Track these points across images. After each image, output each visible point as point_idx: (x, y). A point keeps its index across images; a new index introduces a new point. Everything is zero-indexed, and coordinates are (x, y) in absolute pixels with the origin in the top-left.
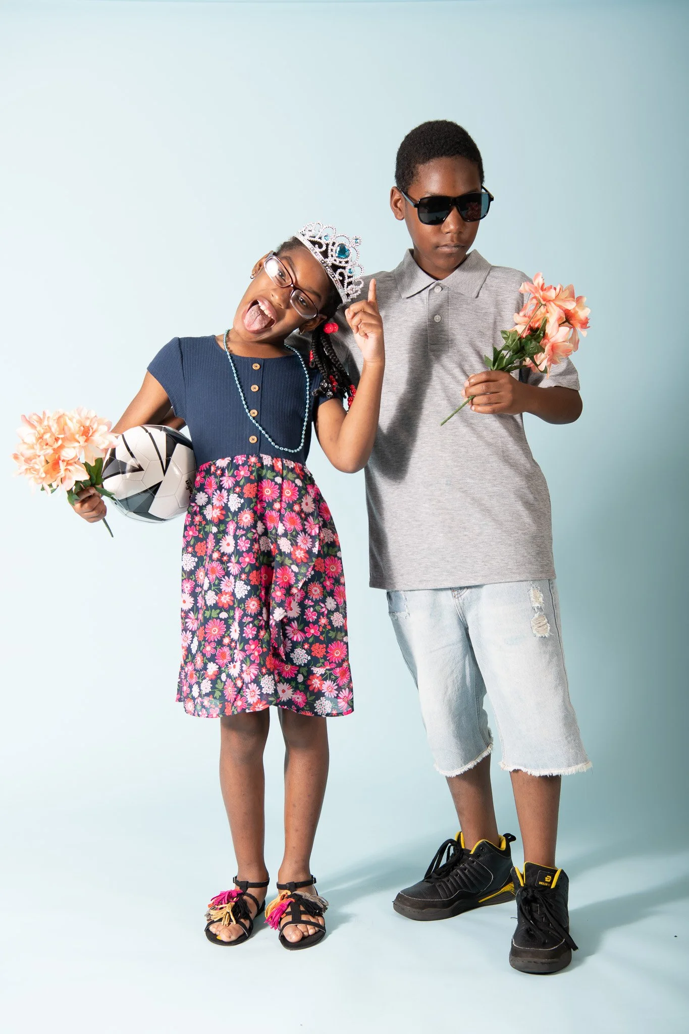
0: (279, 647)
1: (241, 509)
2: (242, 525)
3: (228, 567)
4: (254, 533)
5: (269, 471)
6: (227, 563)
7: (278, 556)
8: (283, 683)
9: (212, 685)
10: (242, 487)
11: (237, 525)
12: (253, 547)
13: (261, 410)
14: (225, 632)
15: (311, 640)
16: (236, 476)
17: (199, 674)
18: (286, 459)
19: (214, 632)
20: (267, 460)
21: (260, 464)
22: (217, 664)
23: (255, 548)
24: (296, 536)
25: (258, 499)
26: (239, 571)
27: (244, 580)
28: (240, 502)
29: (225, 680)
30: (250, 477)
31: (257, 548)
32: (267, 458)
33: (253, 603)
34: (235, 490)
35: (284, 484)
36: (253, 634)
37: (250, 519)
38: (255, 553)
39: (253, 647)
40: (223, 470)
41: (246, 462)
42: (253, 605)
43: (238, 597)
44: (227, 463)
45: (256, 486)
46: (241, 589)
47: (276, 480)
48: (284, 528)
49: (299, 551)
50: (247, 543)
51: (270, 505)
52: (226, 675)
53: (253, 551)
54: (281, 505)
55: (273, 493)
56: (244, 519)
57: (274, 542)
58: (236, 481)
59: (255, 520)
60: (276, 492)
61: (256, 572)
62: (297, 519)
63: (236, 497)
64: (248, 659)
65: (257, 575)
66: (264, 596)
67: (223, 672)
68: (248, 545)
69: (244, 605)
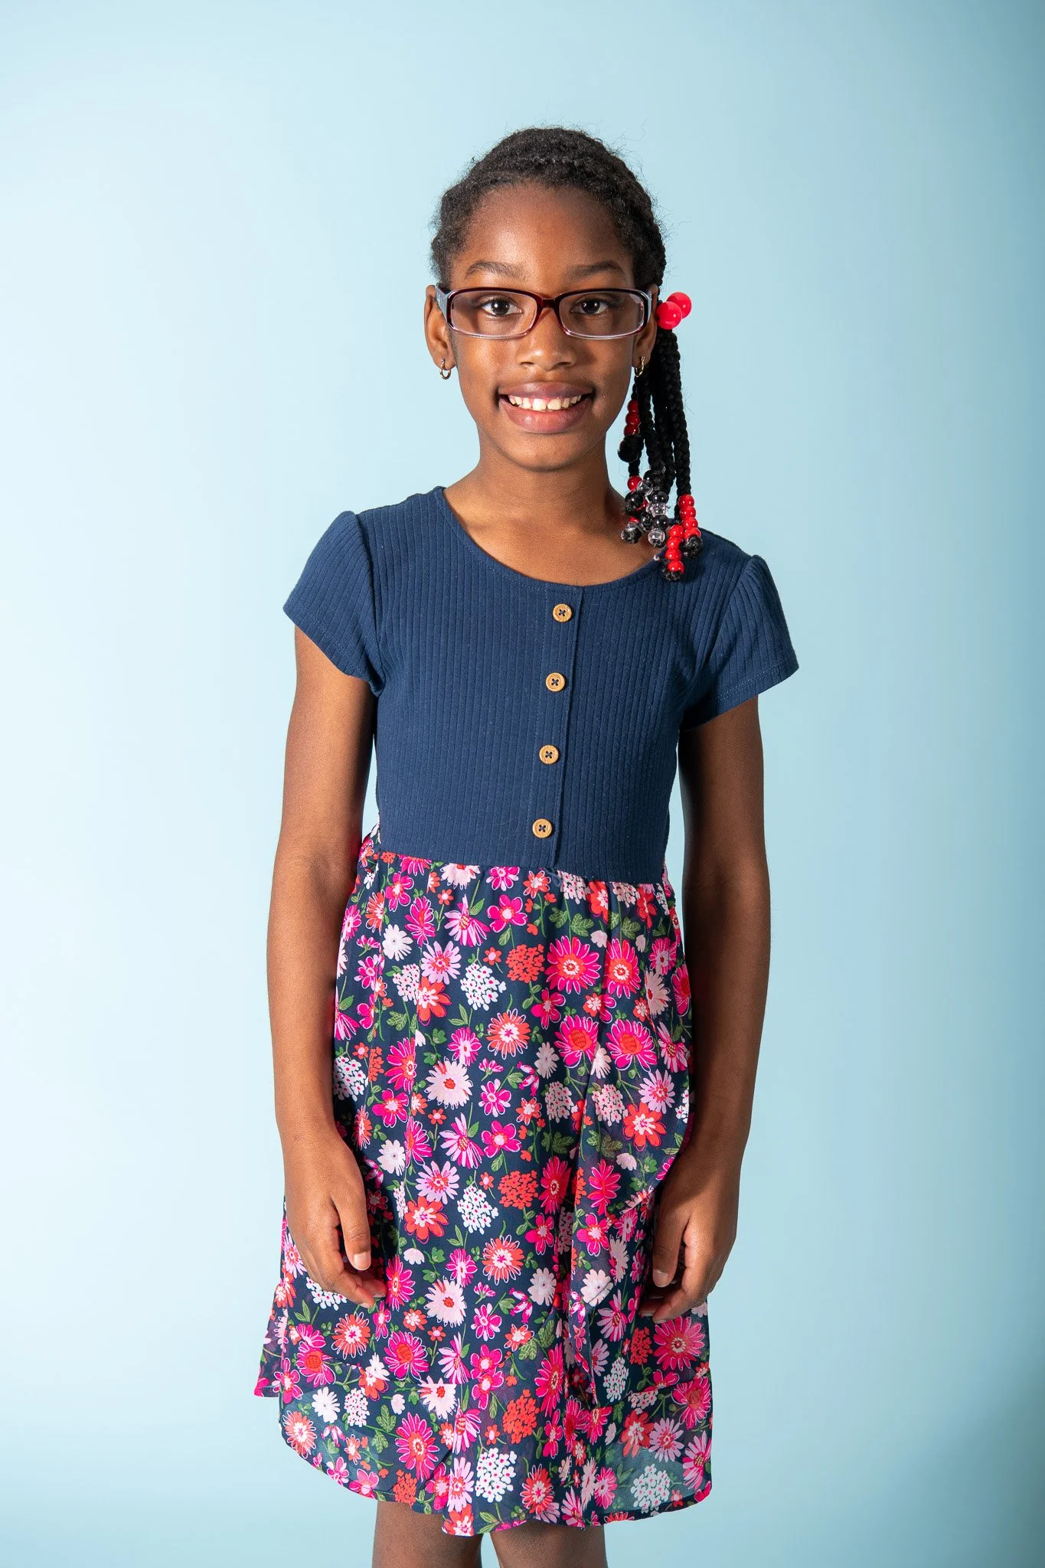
1: (497, 1008)
2: (497, 1048)
3: (444, 1141)
4: (527, 1076)
5: (578, 917)
6: (440, 1131)
7: (589, 1132)
9: (368, 1414)
10: (504, 952)
11: (484, 1048)
12: (519, 1110)
13: (567, 749)
14: (412, 1299)
16: (491, 919)
18: (617, 881)
20: (573, 888)
21: (553, 896)
23: (525, 1112)
24: (637, 1081)
25: (544, 985)
26: (479, 1163)
27: (486, 1188)
28: (496, 989)
29: (400, 1413)
30: (526, 927)
31: (529, 1113)
32: (573, 883)
33: (501, 1252)
34: (483, 956)
35: (613, 949)
36: (491, 1332)
37: (516, 1038)
38: (522, 1127)
39: (485, 1364)
40: (456, 892)
41: (520, 886)
42: (502, 1259)
43: (466, 1226)
44: (469, 881)
45: (542, 952)
46: (475, 1208)
47: (594, 940)
48: (610, 1061)
49: (643, 1116)
50: (505, 1098)
51: (578, 1002)
52: (404, 1401)
53: (519, 1120)
54: (603, 1004)
55: (586, 972)
56: (502, 1033)
57: (582, 1096)
58: (490, 933)
59: (533, 1040)
60: (594, 971)
61: (524, 1176)
62: (644, 1038)
63: (485, 972)
64: (467, 1390)
65: (522, 1183)
66: (545, 1238)
67: (398, 1392)
68: (506, 1104)
69: (482, 1253)
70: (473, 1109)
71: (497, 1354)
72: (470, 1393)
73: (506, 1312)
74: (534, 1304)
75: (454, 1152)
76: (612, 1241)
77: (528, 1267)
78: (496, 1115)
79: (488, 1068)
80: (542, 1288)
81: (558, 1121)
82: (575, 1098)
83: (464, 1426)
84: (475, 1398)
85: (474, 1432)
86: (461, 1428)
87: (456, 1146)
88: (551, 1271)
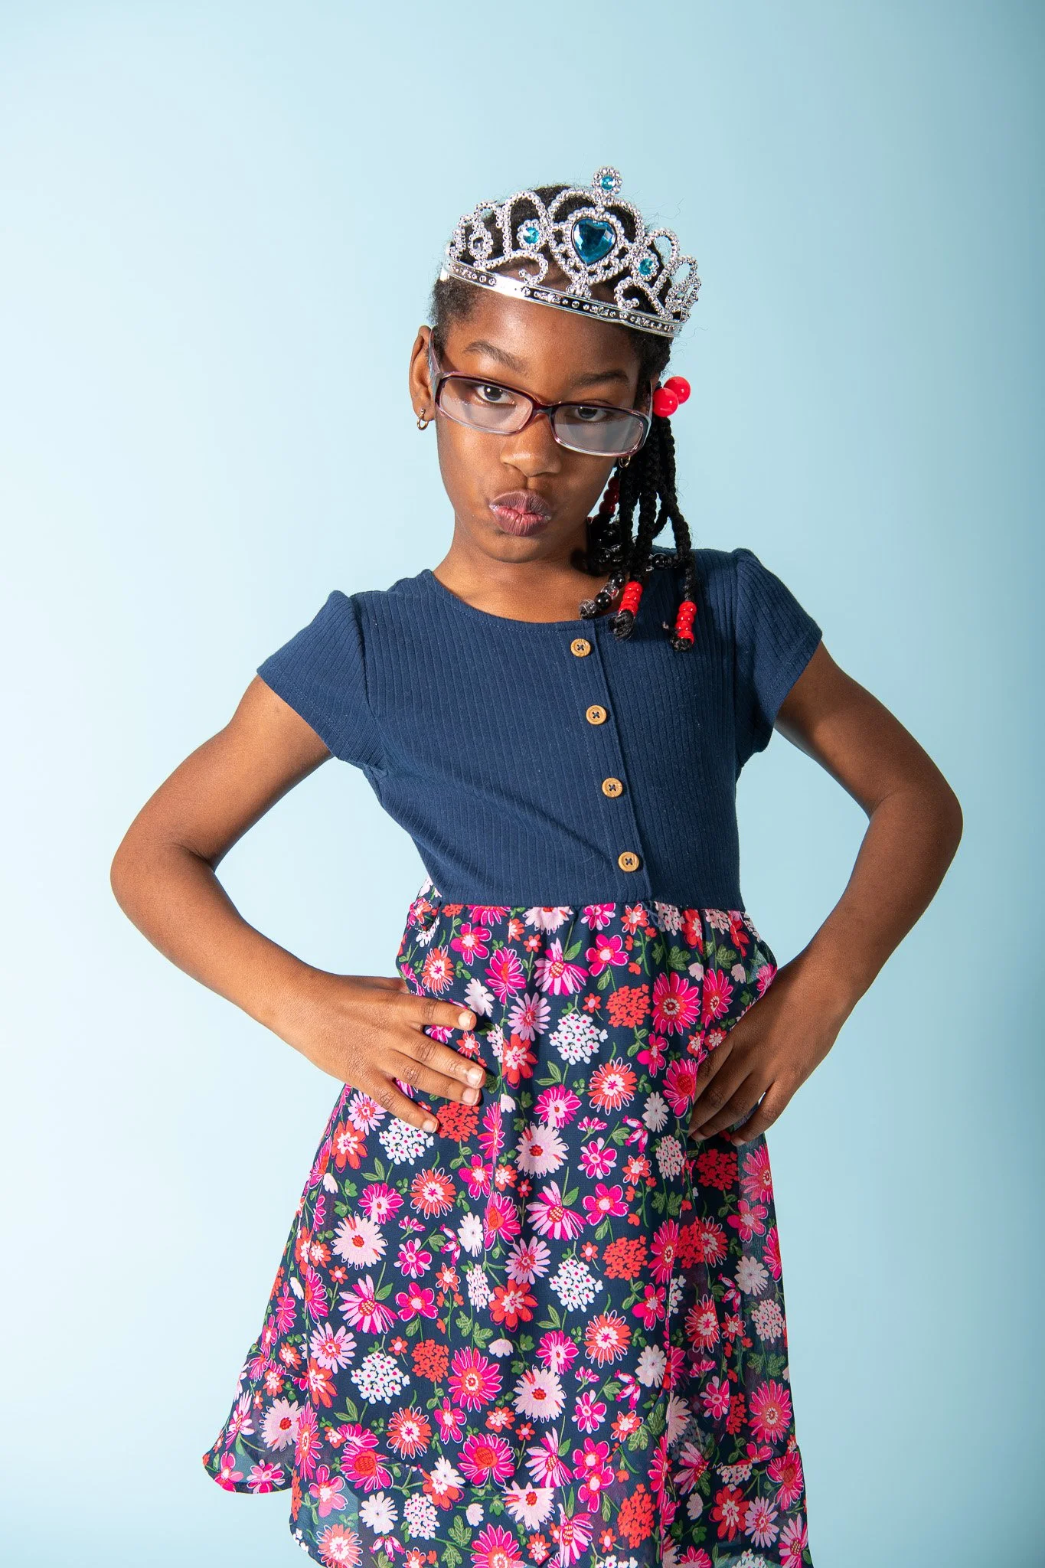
1: (598, 1060)
2: (600, 1103)
4: (633, 1130)
5: (675, 949)
6: (527, 1203)
9: (438, 1524)
10: (604, 996)
11: (585, 1106)
12: (624, 1169)
13: (628, 776)
14: (500, 1395)
16: (591, 963)
18: (708, 908)
21: (652, 929)
22: (461, 1475)
23: (633, 1171)
25: (651, 1029)
26: (579, 1232)
27: (588, 1260)
28: (596, 1038)
29: (476, 1524)
30: (627, 966)
31: (637, 1172)
32: (668, 913)
33: (605, 1330)
34: (582, 1003)
35: (709, 981)
36: (594, 1423)
37: (621, 1090)
38: (629, 1188)
39: (591, 1460)
40: (546, 939)
41: (618, 923)
42: (606, 1338)
43: (564, 1305)
44: (560, 923)
45: (647, 992)
46: (576, 1283)
47: (692, 974)
50: (610, 1157)
51: (680, 1044)
52: (482, 1511)
53: (625, 1180)
54: (704, 1042)
55: (688, 1010)
56: (605, 1086)
58: (589, 978)
59: (641, 1091)
60: (694, 1007)
61: (631, 1242)
63: (584, 1022)
64: (572, 1494)
65: (629, 1251)
66: (655, 1312)
67: (475, 1502)
68: (612, 1164)
69: (584, 1332)
70: (570, 1175)
71: (604, 1447)
72: (575, 1496)
73: (611, 1398)
74: (643, 1386)
75: (544, 1224)
77: (635, 1345)
78: (600, 1177)
80: (650, 1368)
81: (672, 1179)
83: (572, 1535)
84: (582, 1501)
85: (584, 1541)
86: (568, 1538)
87: (546, 1218)
88: (661, 1348)
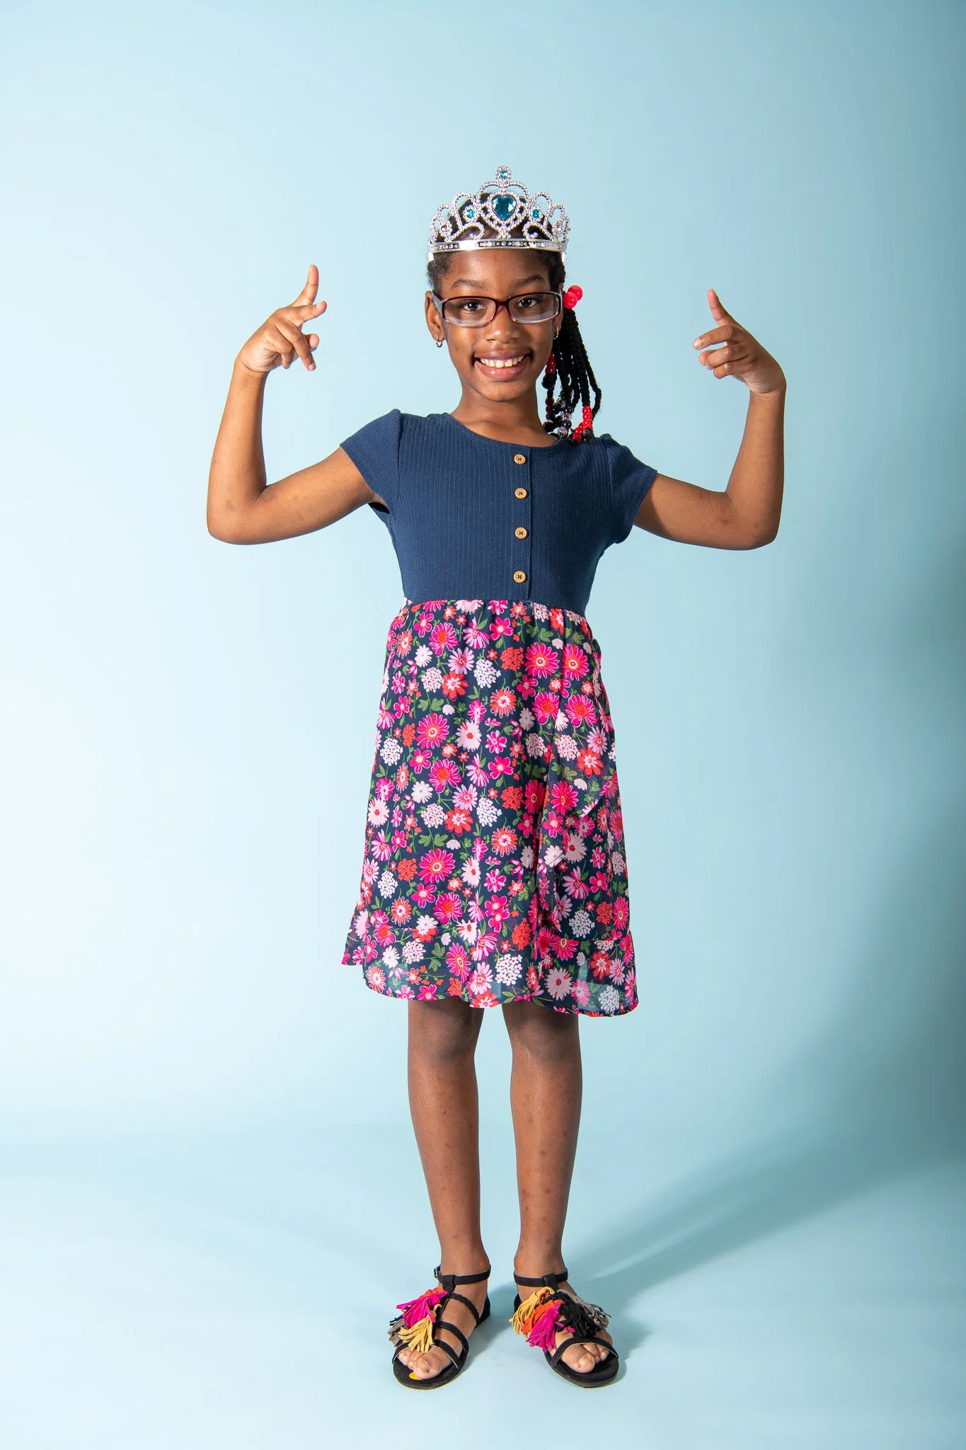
0: (551, 910)
1: (496, 686)
2: (497, 711)
3: (468, 771)
4: (516, 727)
5: (543, 630)
6: (466, 765)
7: (554, 763)
8: (559, 969)
9: (424, 952)
10: (499, 652)
11: (489, 711)
12: (511, 749)
13: (532, 527)
14: (454, 871)
15: (597, 897)
16: (492, 632)
17: (401, 932)
18: (569, 610)
19: (436, 868)
20: (541, 613)
21: (528, 617)
22: (435, 920)
23: (515, 750)
24: (586, 734)
25: (524, 673)
26: (488, 783)
27: (492, 798)
28: (494, 674)
29: (447, 944)
30: (513, 636)
31: (517, 751)
32: (540, 609)
33: (505, 837)
34: (487, 655)
35: (567, 650)
37: (509, 704)
38: (513, 759)
39: (496, 906)
40: (468, 617)
41: (508, 612)
42: (504, 841)
44: (476, 608)
45: (522, 652)
46: (486, 811)
47: (554, 644)
48: (567, 721)
49: (590, 756)
50: (503, 741)
51: (545, 683)
52: (449, 937)
53: (511, 755)
54: (562, 684)
55: (550, 664)
56: (499, 702)
57: (550, 743)
58: (491, 640)
59: (518, 706)
60: (555, 664)
61: (516, 789)
62: (588, 706)
63: (488, 665)
64: (485, 923)
65: (514, 794)
66: (528, 828)
67: (445, 932)
68: (504, 746)
69: (491, 838)
70: (483, 751)
71: (504, 899)
72: (487, 924)
73: (509, 873)
74: (524, 867)
75: (474, 778)
76: (571, 834)
77: (520, 845)
78: (497, 752)
79: (491, 723)
80: (527, 859)
81: (536, 758)
82: (546, 744)
83: (485, 945)
84: (490, 927)
85: (491, 946)
86: (482, 946)
87: (475, 774)
88: (532, 848)
